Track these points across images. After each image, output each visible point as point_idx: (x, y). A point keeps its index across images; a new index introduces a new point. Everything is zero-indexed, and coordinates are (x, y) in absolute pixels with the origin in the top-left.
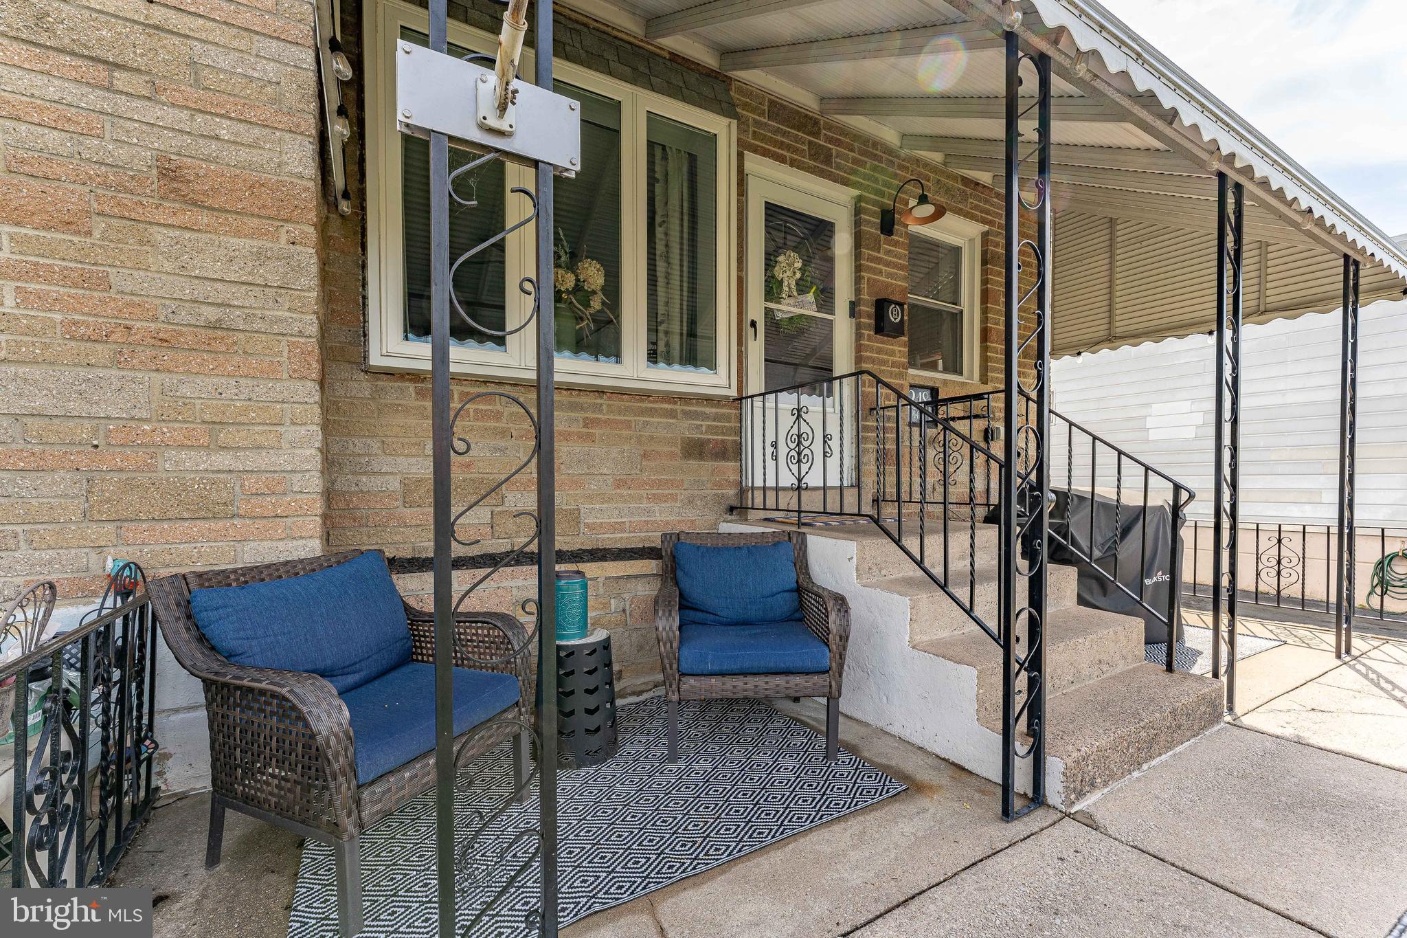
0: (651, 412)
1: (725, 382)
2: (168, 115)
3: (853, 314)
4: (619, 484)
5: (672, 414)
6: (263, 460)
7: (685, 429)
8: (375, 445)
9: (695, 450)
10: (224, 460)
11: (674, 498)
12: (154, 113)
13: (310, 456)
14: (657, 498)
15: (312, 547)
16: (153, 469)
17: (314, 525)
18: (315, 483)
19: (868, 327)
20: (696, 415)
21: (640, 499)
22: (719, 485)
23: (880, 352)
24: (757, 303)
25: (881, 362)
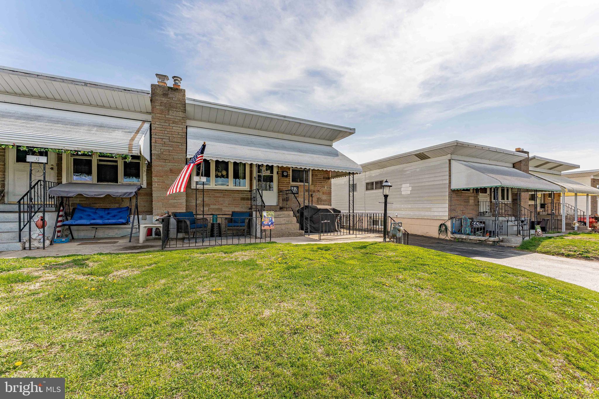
0: (235, 193)
1: (247, 188)
2: (171, 164)
3: (278, 173)
4: (229, 204)
5: (239, 193)
6: (179, 201)
7: (241, 196)
8: (192, 199)
9: (243, 199)
10: (176, 201)
11: (239, 207)
12: (169, 164)
13: (184, 200)
14: (235, 207)
15: (185, 211)
16: (168, 202)
17: (185, 209)
18: (185, 204)
19: (280, 176)
20: (243, 193)
21: (233, 207)
22: (248, 205)
23: (283, 180)
24: (255, 174)
25: (283, 182)
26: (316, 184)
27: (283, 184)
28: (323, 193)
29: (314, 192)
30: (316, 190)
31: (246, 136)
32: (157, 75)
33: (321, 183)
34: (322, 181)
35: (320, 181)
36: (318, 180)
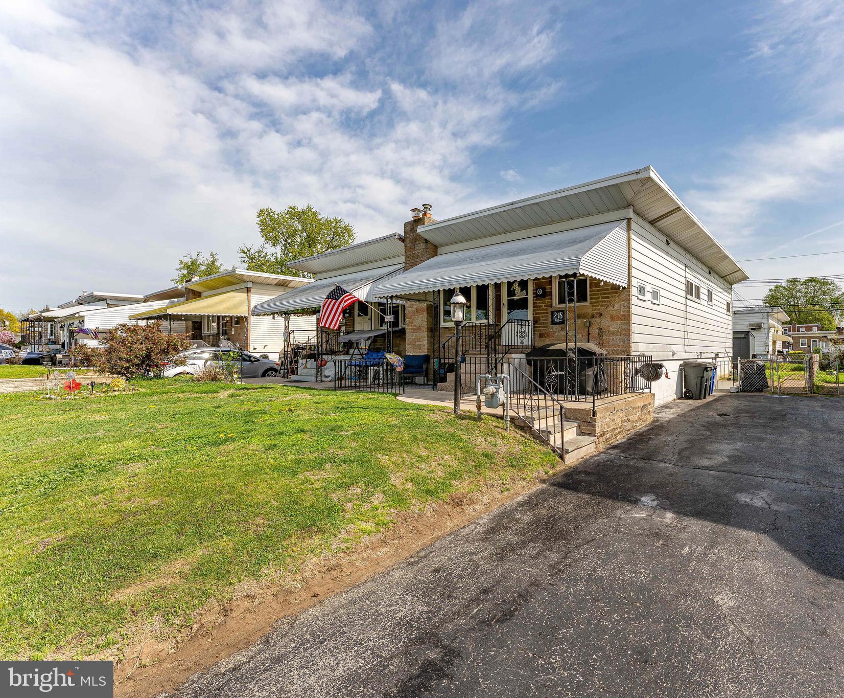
3: (533, 293)
19: (535, 297)
23: (539, 303)
24: (505, 299)
25: (540, 306)
26: (597, 302)
27: (540, 310)
28: (612, 318)
29: (593, 317)
30: (597, 313)
31: (490, 248)
32: (411, 210)
33: (608, 297)
34: (609, 293)
35: (606, 294)
36: (601, 294)
